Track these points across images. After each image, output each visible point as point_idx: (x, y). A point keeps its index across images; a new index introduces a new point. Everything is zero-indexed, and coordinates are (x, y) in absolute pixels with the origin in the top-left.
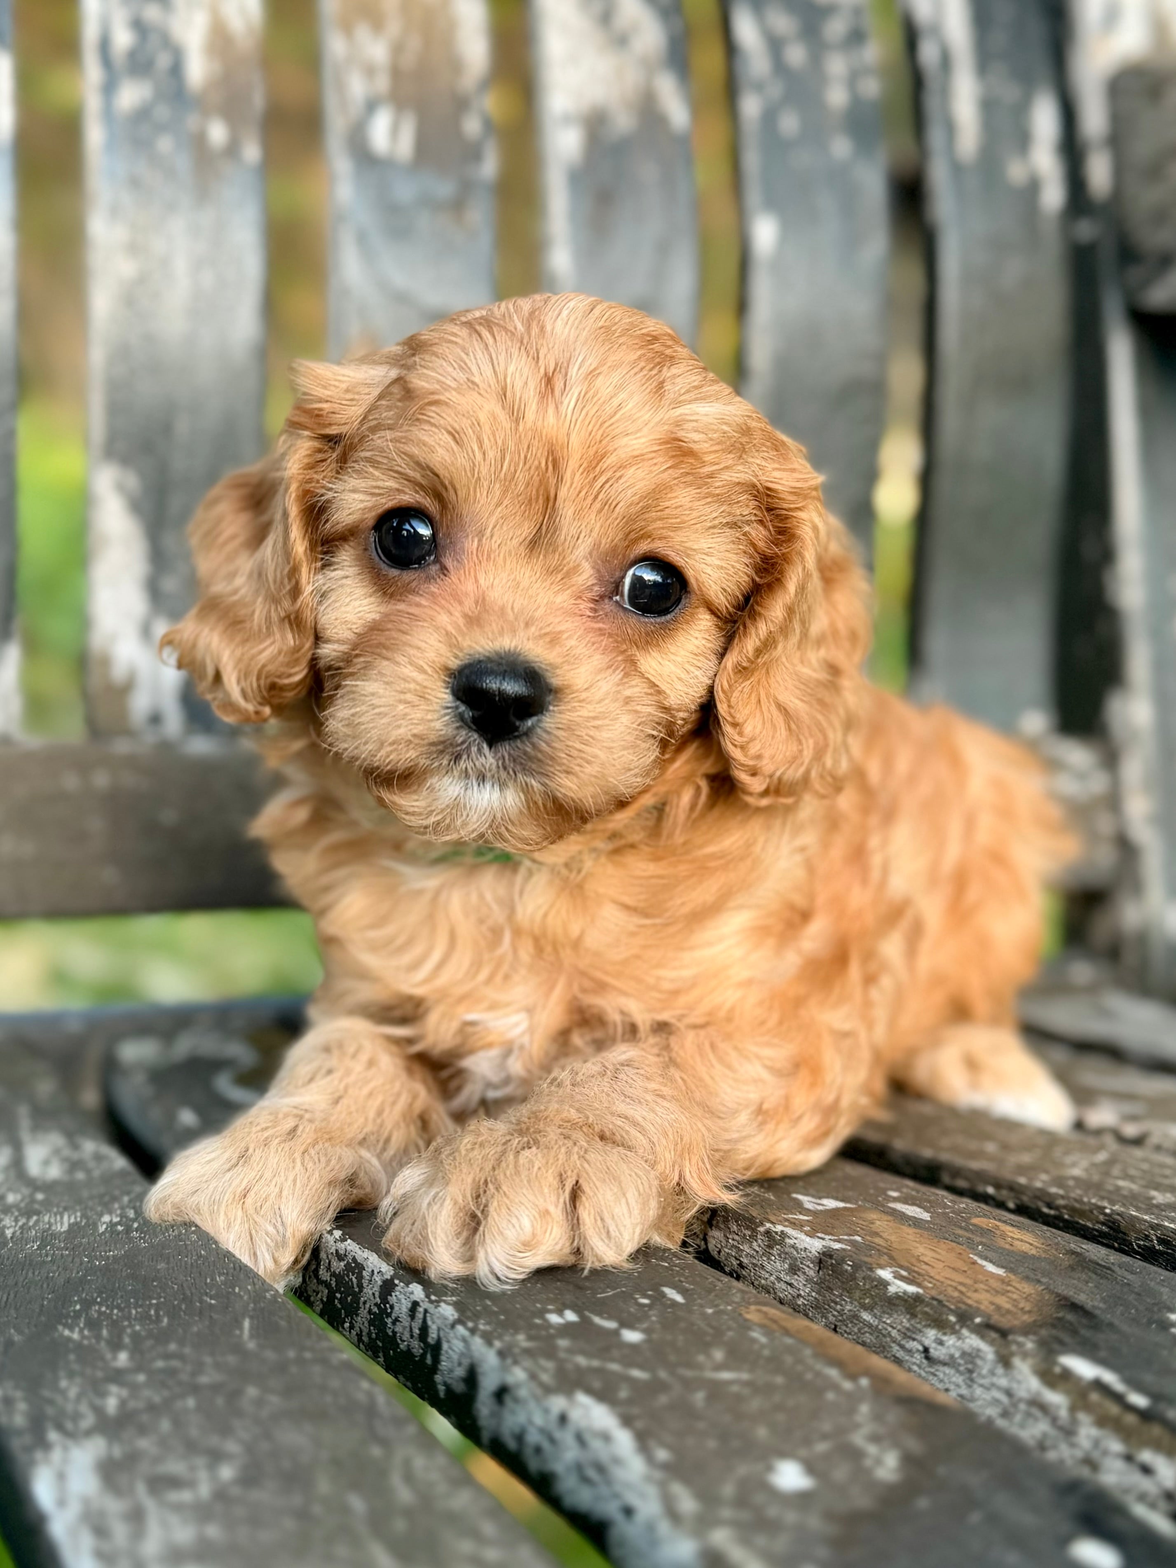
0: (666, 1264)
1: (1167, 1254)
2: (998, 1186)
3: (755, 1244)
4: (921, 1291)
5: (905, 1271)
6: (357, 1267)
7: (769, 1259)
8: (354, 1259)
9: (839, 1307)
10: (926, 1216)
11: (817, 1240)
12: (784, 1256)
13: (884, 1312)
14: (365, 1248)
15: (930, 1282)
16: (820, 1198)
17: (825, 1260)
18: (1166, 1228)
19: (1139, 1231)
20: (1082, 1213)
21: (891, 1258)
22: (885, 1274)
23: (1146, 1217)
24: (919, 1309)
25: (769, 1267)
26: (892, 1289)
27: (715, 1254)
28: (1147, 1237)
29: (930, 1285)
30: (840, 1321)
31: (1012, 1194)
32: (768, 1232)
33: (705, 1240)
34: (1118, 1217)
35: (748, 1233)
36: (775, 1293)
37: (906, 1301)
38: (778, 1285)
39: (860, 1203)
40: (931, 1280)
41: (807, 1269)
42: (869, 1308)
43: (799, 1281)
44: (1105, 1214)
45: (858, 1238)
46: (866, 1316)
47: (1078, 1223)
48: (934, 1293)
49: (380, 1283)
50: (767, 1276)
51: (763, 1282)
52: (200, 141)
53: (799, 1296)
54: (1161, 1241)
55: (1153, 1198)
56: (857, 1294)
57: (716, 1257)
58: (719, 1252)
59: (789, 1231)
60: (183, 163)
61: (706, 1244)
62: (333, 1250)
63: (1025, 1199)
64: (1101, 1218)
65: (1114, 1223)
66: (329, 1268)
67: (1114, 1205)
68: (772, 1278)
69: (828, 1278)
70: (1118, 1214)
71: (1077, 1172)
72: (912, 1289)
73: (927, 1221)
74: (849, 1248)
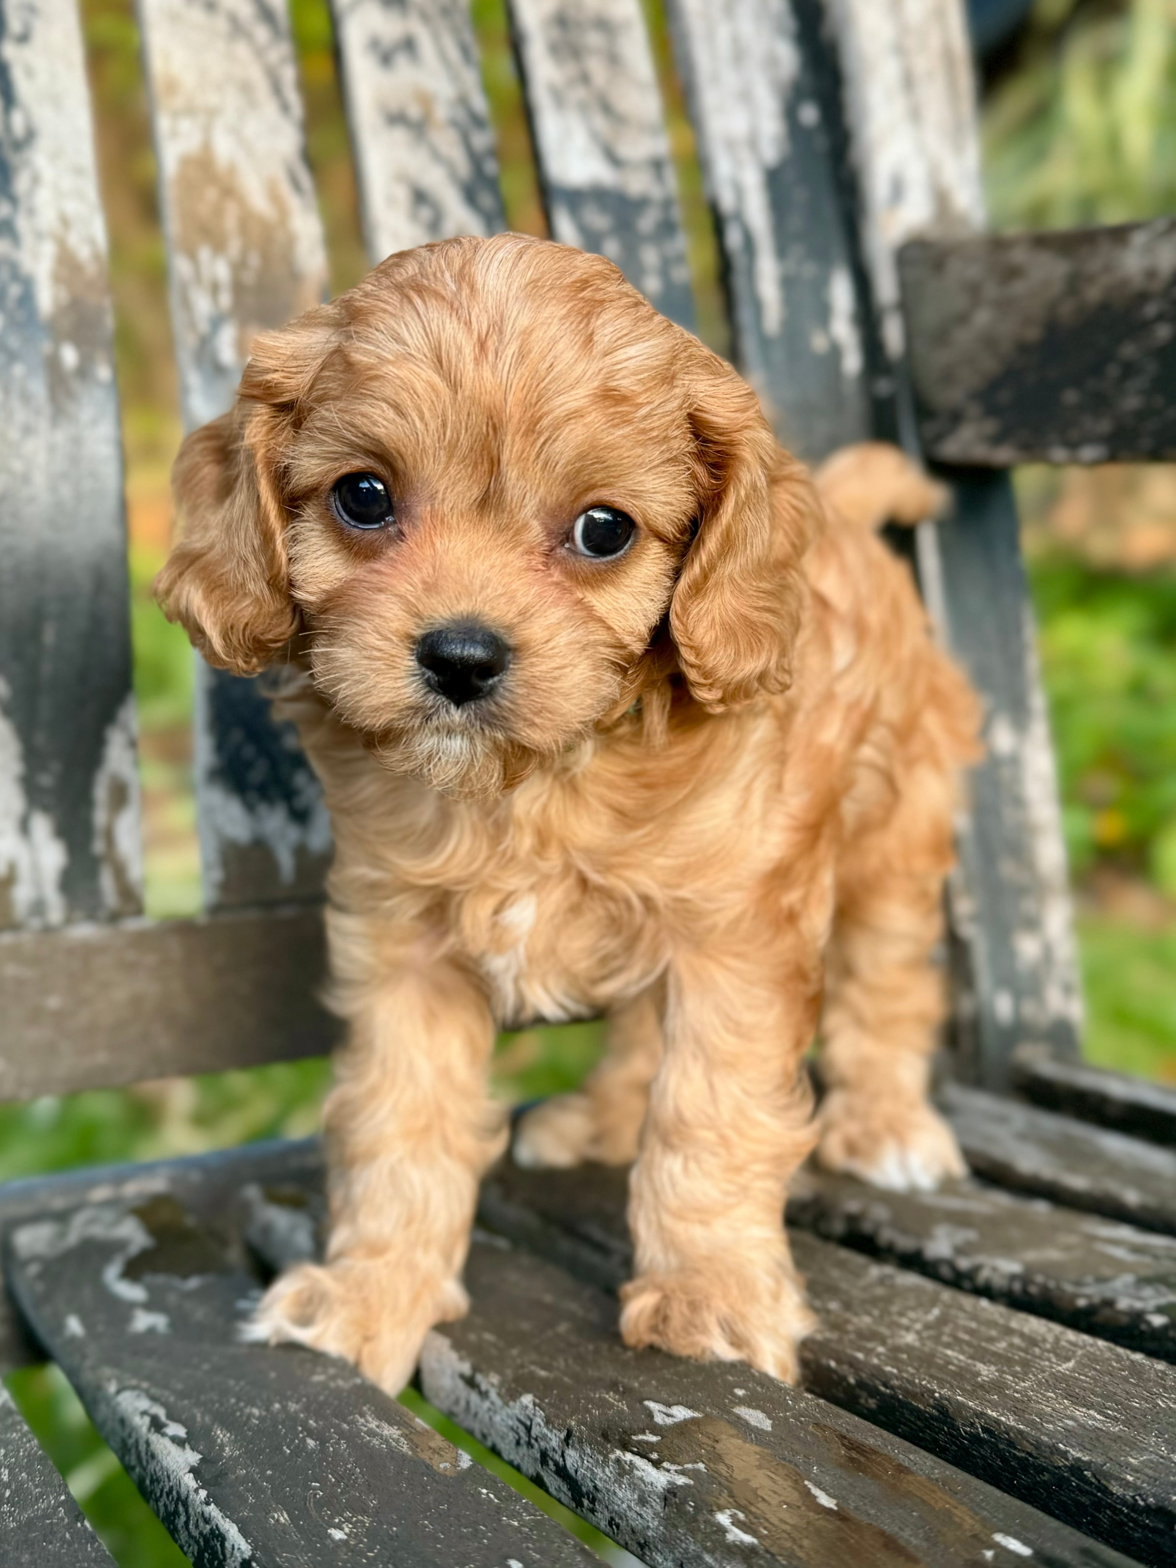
1: (991, 1442)
2: (839, 1361)
3: (607, 1469)
4: (755, 1541)
5: (743, 1512)
6: (221, 1538)
7: (620, 1486)
8: (217, 1526)
9: (684, 1545)
10: (766, 1425)
11: (663, 1472)
12: (633, 1486)
13: (723, 1558)
14: (227, 1517)
15: (765, 1528)
16: (669, 1405)
17: (671, 1494)
18: (989, 1417)
19: (965, 1419)
20: (914, 1396)
21: (731, 1495)
22: (723, 1518)
23: (970, 1404)
24: (754, 1560)
25: (620, 1494)
26: (730, 1537)
27: (572, 1472)
28: (972, 1425)
29: (765, 1532)
30: (686, 1558)
31: (852, 1370)
32: (618, 1461)
33: (563, 1456)
34: (946, 1402)
35: (601, 1458)
36: (627, 1520)
37: (743, 1551)
38: (629, 1514)
39: (708, 1409)
40: (767, 1524)
41: (654, 1504)
42: (711, 1552)
43: (647, 1513)
44: (935, 1399)
45: (701, 1466)
46: (708, 1558)
47: (911, 1404)
48: (767, 1543)
49: (240, 1559)
50: (619, 1502)
51: (616, 1507)
52: (53, 365)
53: (648, 1527)
54: (985, 1430)
55: (978, 1374)
56: (700, 1536)
57: (574, 1474)
58: (576, 1472)
59: (638, 1461)
60: (38, 388)
61: (564, 1461)
62: (199, 1510)
63: (864, 1375)
64: (931, 1401)
65: (943, 1408)
66: (197, 1526)
67: (943, 1388)
68: (624, 1506)
69: (672, 1515)
70: (946, 1399)
71: (910, 1338)
72: (748, 1539)
73: (767, 1432)
74: (692, 1482)
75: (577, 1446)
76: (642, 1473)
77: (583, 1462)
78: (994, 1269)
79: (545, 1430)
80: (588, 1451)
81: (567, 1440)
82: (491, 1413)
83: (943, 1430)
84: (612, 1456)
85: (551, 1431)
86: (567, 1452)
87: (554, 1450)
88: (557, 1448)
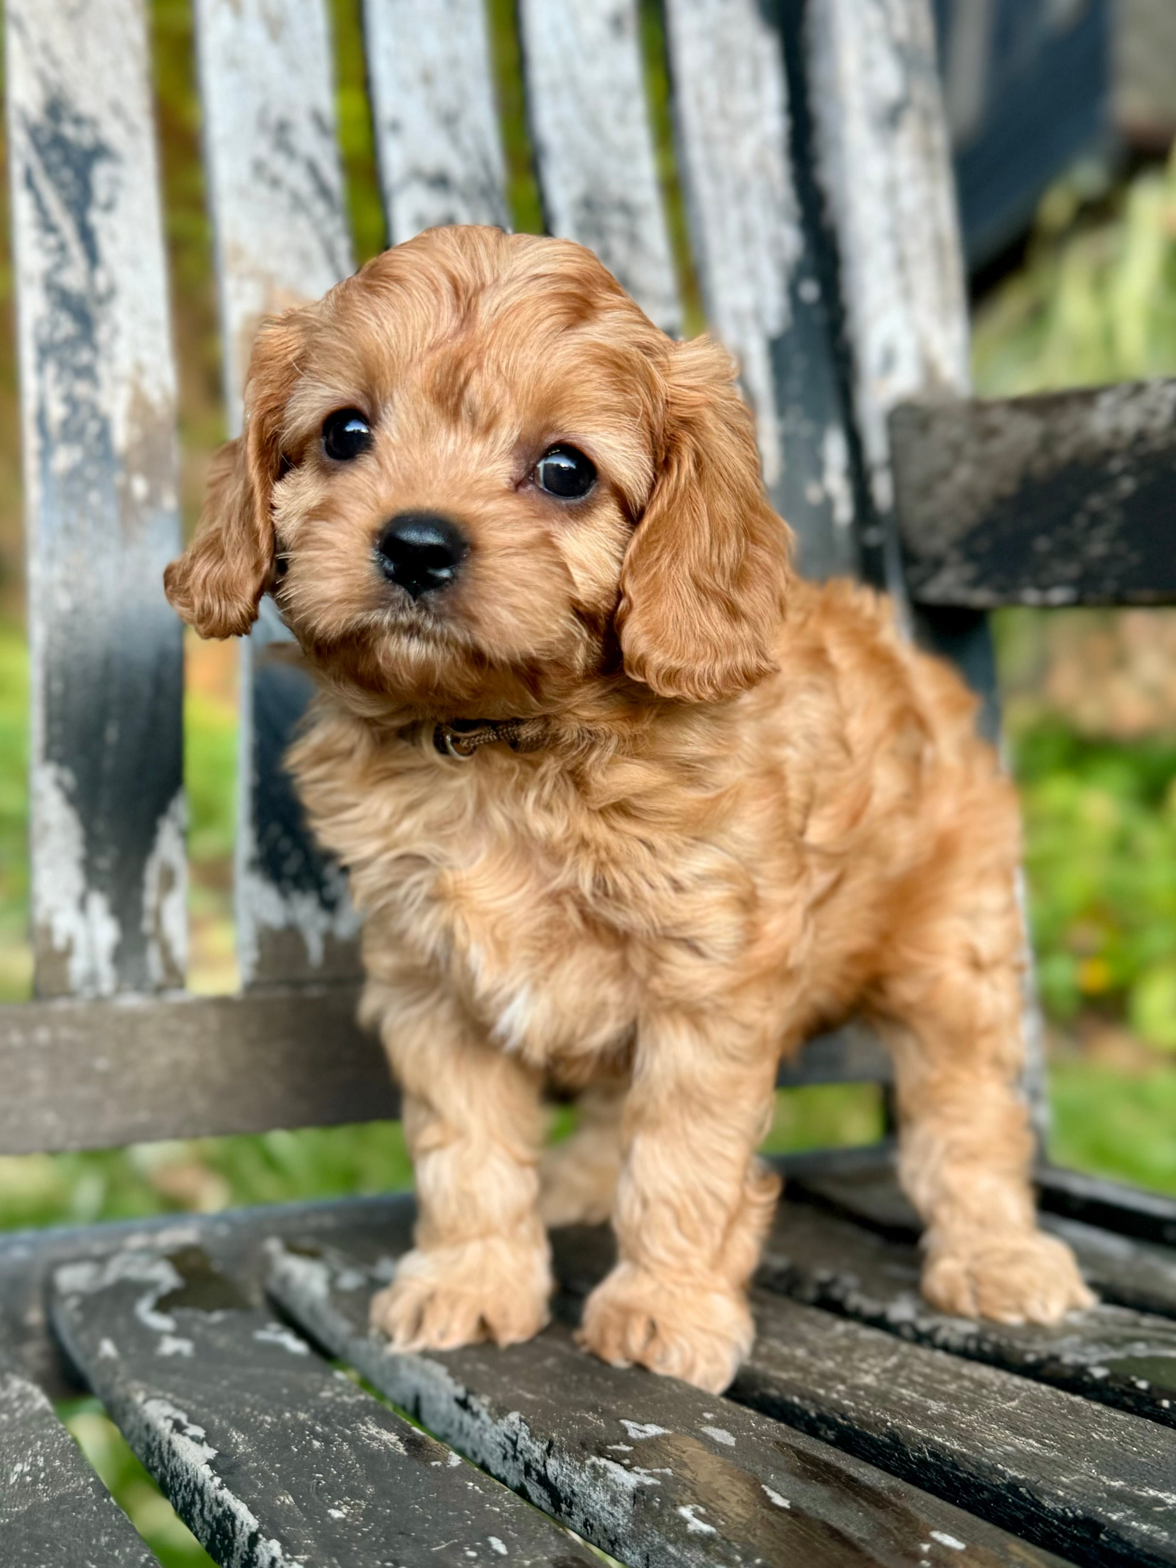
0: (498, 1510)
1: (937, 1465)
2: (802, 1397)
3: (583, 1474)
4: (713, 1530)
5: (704, 1507)
6: (231, 1516)
7: (594, 1489)
8: (229, 1507)
9: (650, 1539)
10: (731, 1441)
11: (633, 1474)
12: (607, 1488)
13: (685, 1547)
14: (238, 1498)
15: (723, 1520)
16: (643, 1424)
17: (639, 1494)
18: (935, 1442)
19: (913, 1444)
20: (869, 1426)
21: (694, 1493)
22: (686, 1512)
23: (919, 1431)
24: (712, 1547)
25: (594, 1497)
26: (691, 1527)
27: (552, 1479)
28: (920, 1450)
29: (723, 1523)
30: (652, 1551)
31: (813, 1405)
32: (593, 1466)
33: (544, 1466)
34: (897, 1430)
35: (578, 1464)
36: (600, 1520)
37: (701, 1539)
38: (602, 1514)
39: (678, 1428)
40: (724, 1517)
41: (624, 1503)
42: (674, 1543)
43: (618, 1512)
44: (888, 1428)
45: (668, 1471)
46: (671, 1549)
47: (866, 1434)
48: (724, 1532)
49: (248, 1534)
50: (593, 1504)
51: (591, 1509)
52: (124, 494)
53: (619, 1525)
54: (932, 1454)
55: (929, 1409)
56: (664, 1529)
57: (554, 1482)
58: (556, 1479)
59: (611, 1465)
60: (111, 513)
61: (546, 1470)
62: (213, 1496)
63: (824, 1409)
64: (884, 1430)
65: (894, 1435)
66: (211, 1511)
67: (894, 1419)
68: (598, 1507)
69: (641, 1512)
70: (897, 1428)
71: (869, 1380)
72: (707, 1528)
73: (731, 1447)
74: (659, 1483)
75: (558, 1456)
76: (615, 1476)
77: (562, 1470)
78: (952, 1329)
79: (529, 1443)
80: (567, 1459)
81: (548, 1452)
82: (481, 1432)
83: (894, 1456)
84: (588, 1462)
85: (535, 1443)
86: (548, 1461)
87: (537, 1461)
88: (539, 1459)
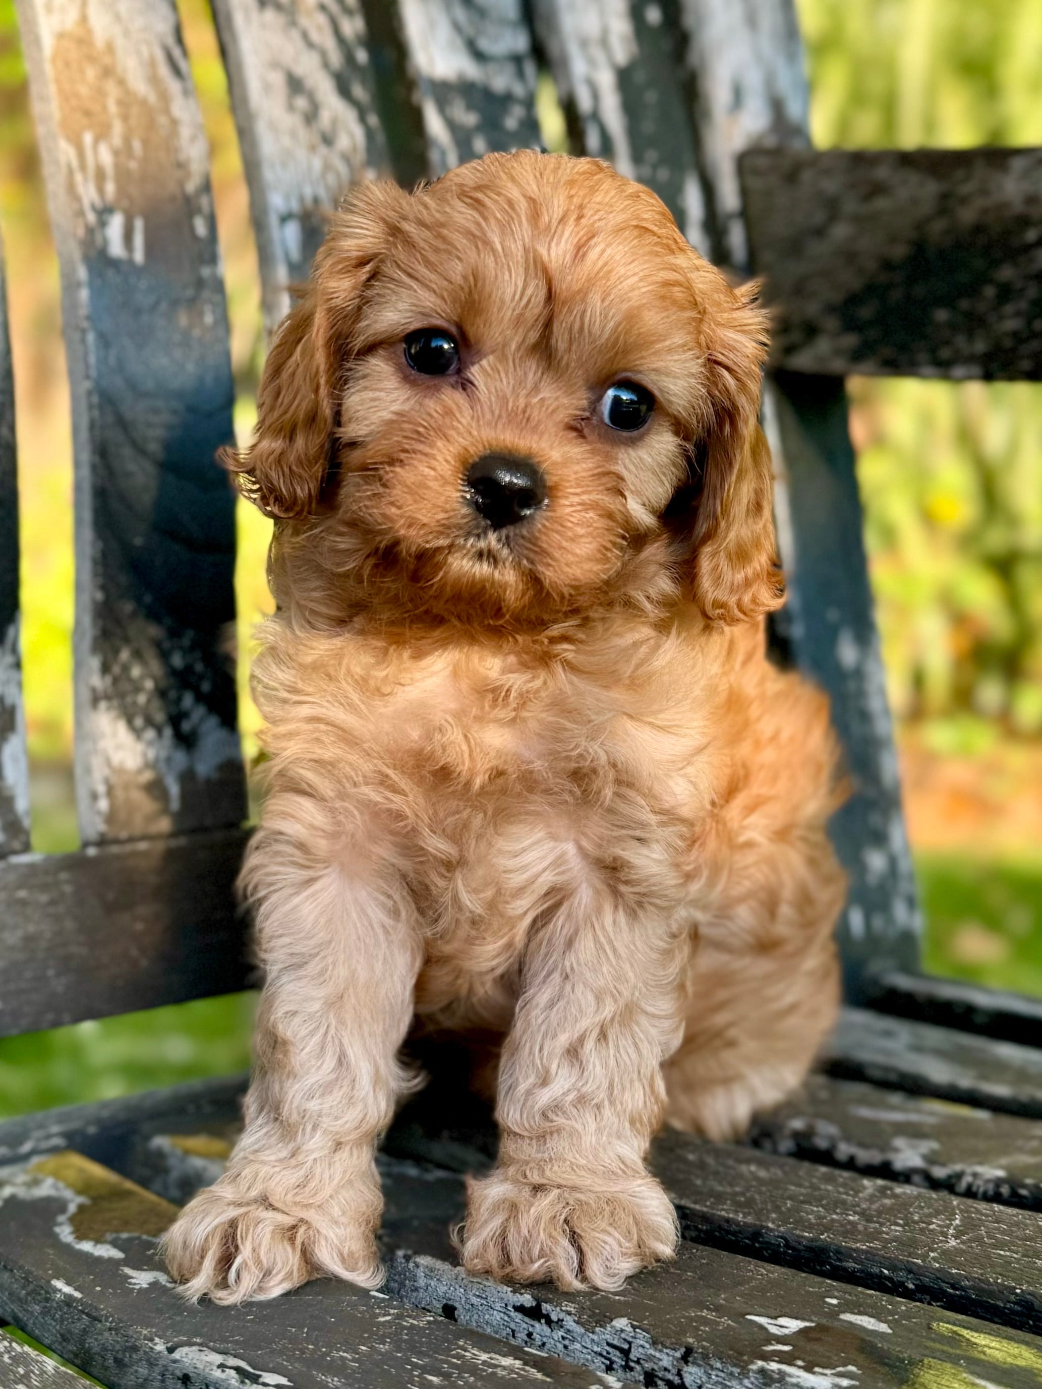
3: (746, 1381)
10: (884, 1328)
11: (820, 1377)
16: (776, 1318)
20: (991, 1294)
32: (761, 1371)
35: (736, 1371)
39: (814, 1318)
44: (1017, 1294)
45: (853, 1369)
47: (988, 1302)
59: (785, 1368)
61: (681, 1378)
63: (926, 1280)
64: (1013, 1298)
65: (1027, 1302)
67: (1023, 1285)
70: (1029, 1294)
73: (890, 1334)
74: (857, 1383)
75: (701, 1363)
76: (799, 1380)
77: (710, 1378)
78: (975, 1175)
79: (652, 1352)
80: (719, 1365)
81: (685, 1359)
82: (567, 1342)
83: (1028, 1324)
84: (754, 1367)
85: (661, 1351)
86: (685, 1369)
87: (666, 1369)
88: (670, 1368)
